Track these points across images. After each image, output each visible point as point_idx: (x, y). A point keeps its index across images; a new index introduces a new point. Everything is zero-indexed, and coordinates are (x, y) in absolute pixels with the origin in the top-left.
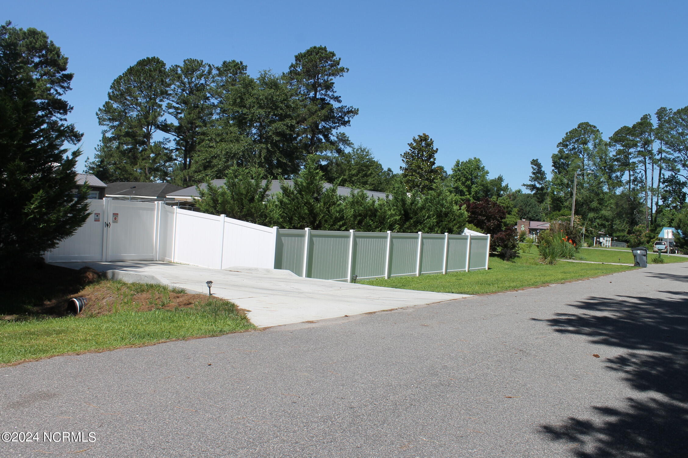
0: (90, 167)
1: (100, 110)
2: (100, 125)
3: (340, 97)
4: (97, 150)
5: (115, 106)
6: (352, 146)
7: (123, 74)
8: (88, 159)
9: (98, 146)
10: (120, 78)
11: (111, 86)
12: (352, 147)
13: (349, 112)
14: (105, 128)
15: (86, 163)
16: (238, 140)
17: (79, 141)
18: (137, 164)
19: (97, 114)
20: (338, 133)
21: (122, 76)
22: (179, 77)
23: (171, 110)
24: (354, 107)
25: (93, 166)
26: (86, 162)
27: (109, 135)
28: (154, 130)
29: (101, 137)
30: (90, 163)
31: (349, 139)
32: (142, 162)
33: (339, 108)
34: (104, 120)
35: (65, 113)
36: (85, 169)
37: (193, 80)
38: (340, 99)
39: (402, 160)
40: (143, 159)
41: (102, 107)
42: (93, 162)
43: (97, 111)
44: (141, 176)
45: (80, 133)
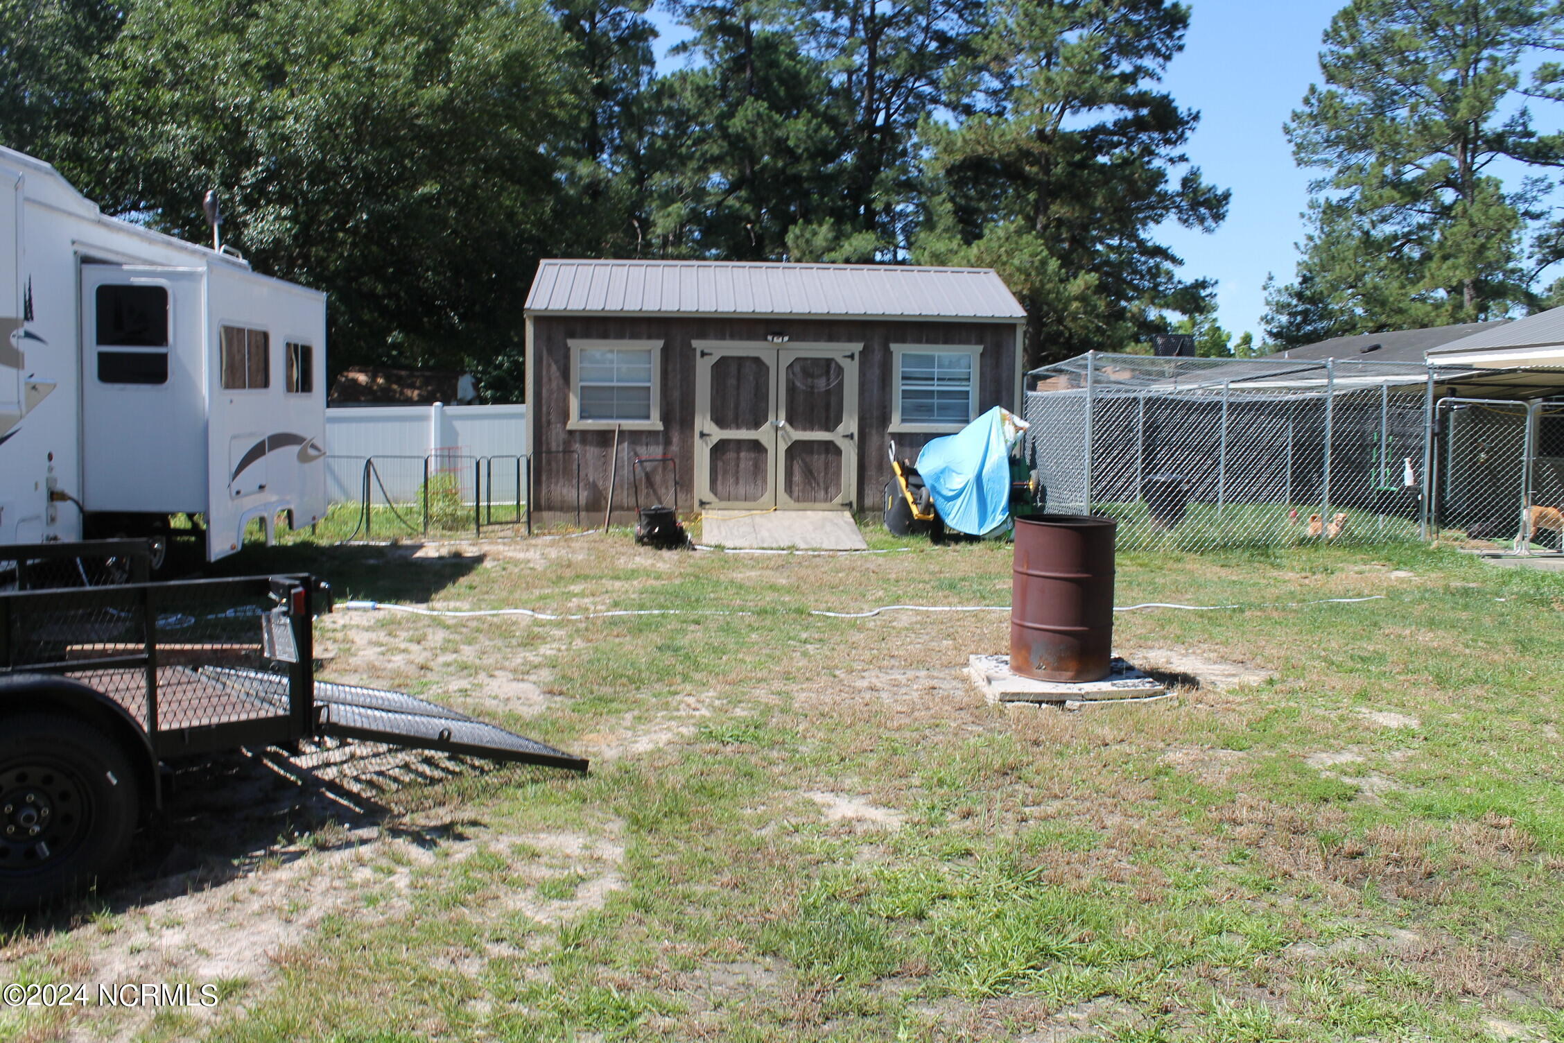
0: (1278, 303)
1: (1296, 116)
2: (1299, 164)
4: (1303, 248)
8: (1271, 278)
9: (1304, 236)
11: (1327, 34)
14: (1318, 173)
15: (1266, 293)
17: (1219, 217)
19: (1287, 130)
25: (1284, 298)
26: (1265, 288)
27: (1332, 195)
28: (1487, 157)
29: (1306, 204)
30: (1279, 291)
32: (1440, 268)
34: (1312, 147)
35: (1181, 138)
36: (1266, 310)
40: (1445, 258)
41: (1301, 108)
42: (1287, 288)
43: (1288, 121)
44: (1438, 316)
45: (1219, 192)
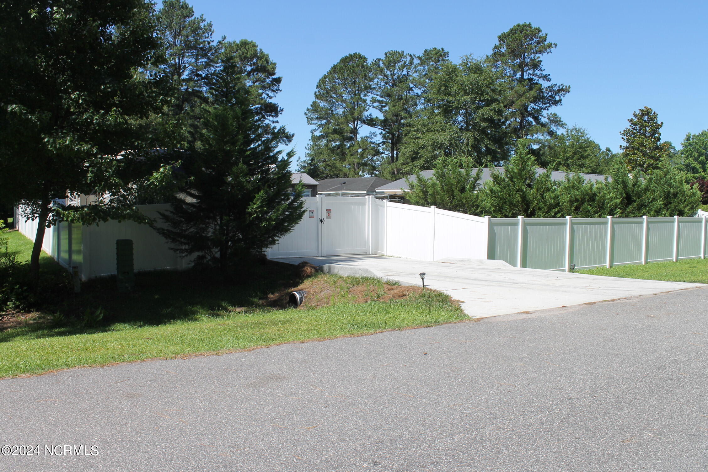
0: (301, 166)
1: (308, 109)
2: (308, 124)
3: (549, 75)
4: (307, 148)
5: (322, 104)
6: (565, 126)
7: (328, 73)
8: (299, 158)
9: (308, 145)
10: (325, 77)
11: (317, 86)
12: (565, 128)
13: (559, 91)
14: (314, 127)
15: (298, 163)
16: (443, 130)
17: (290, 141)
18: (345, 160)
19: (306, 114)
20: (549, 114)
21: (327, 74)
22: (382, 70)
23: (376, 104)
24: (565, 85)
25: (305, 164)
26: (297, 161)
27: (318, 133)
28: (360, 125)
29: (310, 136)
30: (302, 162)
31: (562, 120)
32: (350, 158)
33: (549, 87)
34: (312, 119)
35: (277, 115)
36: (297, 168)
37: (396, 71)
38: (549, 77)
39: (622, 138)
40: (352, 155)
41: (310, 107)
42: (304, 161)
43: (306, 111)
44: (350, 172)
45: (291, 134)
